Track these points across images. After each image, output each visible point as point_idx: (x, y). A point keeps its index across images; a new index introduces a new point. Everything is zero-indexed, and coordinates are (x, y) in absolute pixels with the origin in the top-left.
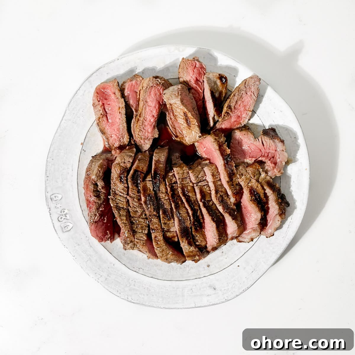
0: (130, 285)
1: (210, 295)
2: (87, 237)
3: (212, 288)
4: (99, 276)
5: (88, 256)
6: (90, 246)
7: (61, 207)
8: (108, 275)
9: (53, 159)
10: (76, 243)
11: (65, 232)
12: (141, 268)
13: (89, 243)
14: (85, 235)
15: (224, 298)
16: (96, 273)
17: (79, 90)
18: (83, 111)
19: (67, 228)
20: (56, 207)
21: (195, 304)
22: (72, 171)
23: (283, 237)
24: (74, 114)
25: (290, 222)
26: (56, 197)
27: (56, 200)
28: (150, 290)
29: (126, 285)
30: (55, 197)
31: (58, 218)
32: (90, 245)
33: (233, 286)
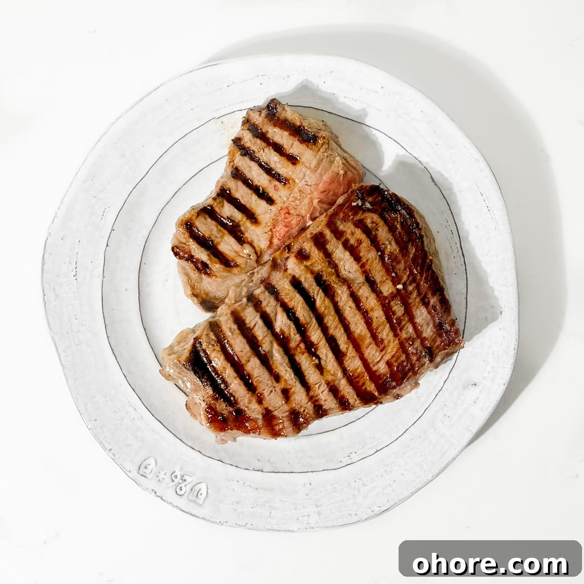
0: (359, 491)
1: (477, 399)
2: (238, 481)
3: (470, 386)
4: (306, 518)
5: (265, 505)
6: (255, 488)
7: (165, 474)
8: (317, 505)
9: (96, 420)
10: (233, 504)
11: (203, 502)
12: (351, 453)
13: (250, 486)
14: (233, 480)
15: (500, 384)
16: (298, 519)
17: (45, 295)
18: (76, 319)
19: (201, 494)
20: (159, 480)
21: (471, 431)
22: (136, 410)
23: (494, 228)
24: (67, 333)
25: (484, 201)
26: (148, 467)
27: (152, 471)
28: (391, 472)
29: (354, 495)
30: (146, 468)
31: (176, 492)
32: (253, 488)
33: (496, 356)
